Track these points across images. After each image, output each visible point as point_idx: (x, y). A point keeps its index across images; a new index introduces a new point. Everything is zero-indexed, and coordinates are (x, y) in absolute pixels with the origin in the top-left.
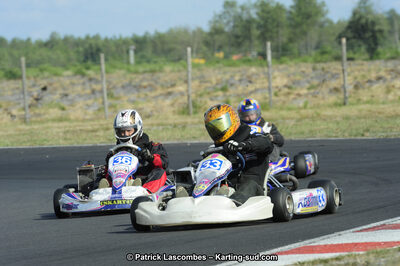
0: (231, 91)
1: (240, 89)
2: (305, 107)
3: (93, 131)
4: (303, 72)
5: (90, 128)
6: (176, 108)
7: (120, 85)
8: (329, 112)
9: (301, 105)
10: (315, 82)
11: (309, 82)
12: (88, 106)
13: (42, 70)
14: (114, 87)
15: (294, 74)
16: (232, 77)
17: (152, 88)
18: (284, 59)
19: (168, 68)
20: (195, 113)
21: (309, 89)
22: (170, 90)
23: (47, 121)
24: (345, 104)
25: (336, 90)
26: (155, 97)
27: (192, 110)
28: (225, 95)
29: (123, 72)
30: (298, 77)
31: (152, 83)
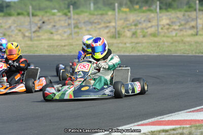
0: (140, 26)
1: (144, 25)
2: (176, 36)
3: (65, 46)
4: (178, 17)
5: (63, 44)
6: (109, 35)
7: (83, 21)
8: (188, 39)
9: (174, 34)
10: (183, 22)
11: (179, 22)
12: (65, 32)
13: (46, 12)
14: (80, 23)
15: (173, 18)
16: (141, 18)
17: (99, 23)
18: (169, 9)
19: (110, 13)
20: (119, 37)
21: (179, 26)
22: (108, 25)
23: (42, 40)
24: (197, 35)
25: (193, 27)
26: (99, 29)
27: (117, 36)
28: (135, 29)
29: (86, 14)
30: (174, 20)
31: (100, 21)
